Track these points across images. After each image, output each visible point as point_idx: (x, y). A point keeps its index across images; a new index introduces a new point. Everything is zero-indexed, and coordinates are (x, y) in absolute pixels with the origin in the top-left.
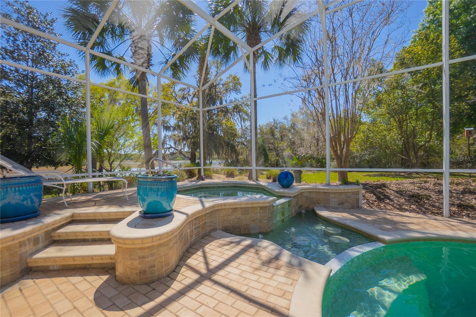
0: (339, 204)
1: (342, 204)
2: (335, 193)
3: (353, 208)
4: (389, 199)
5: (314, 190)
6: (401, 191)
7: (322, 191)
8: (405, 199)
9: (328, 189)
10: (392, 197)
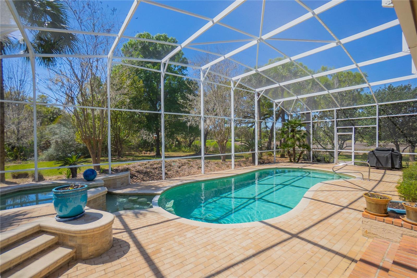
0: (121, 185)
1: (122, 184)
2: (119, 178)
3: (127, 185)
4: (136, 176)
5: (107, 179)
6: (139, 171)
7: (112, 178)
8: (143, 175)
9: (116, 177)
10: (136, 175)
